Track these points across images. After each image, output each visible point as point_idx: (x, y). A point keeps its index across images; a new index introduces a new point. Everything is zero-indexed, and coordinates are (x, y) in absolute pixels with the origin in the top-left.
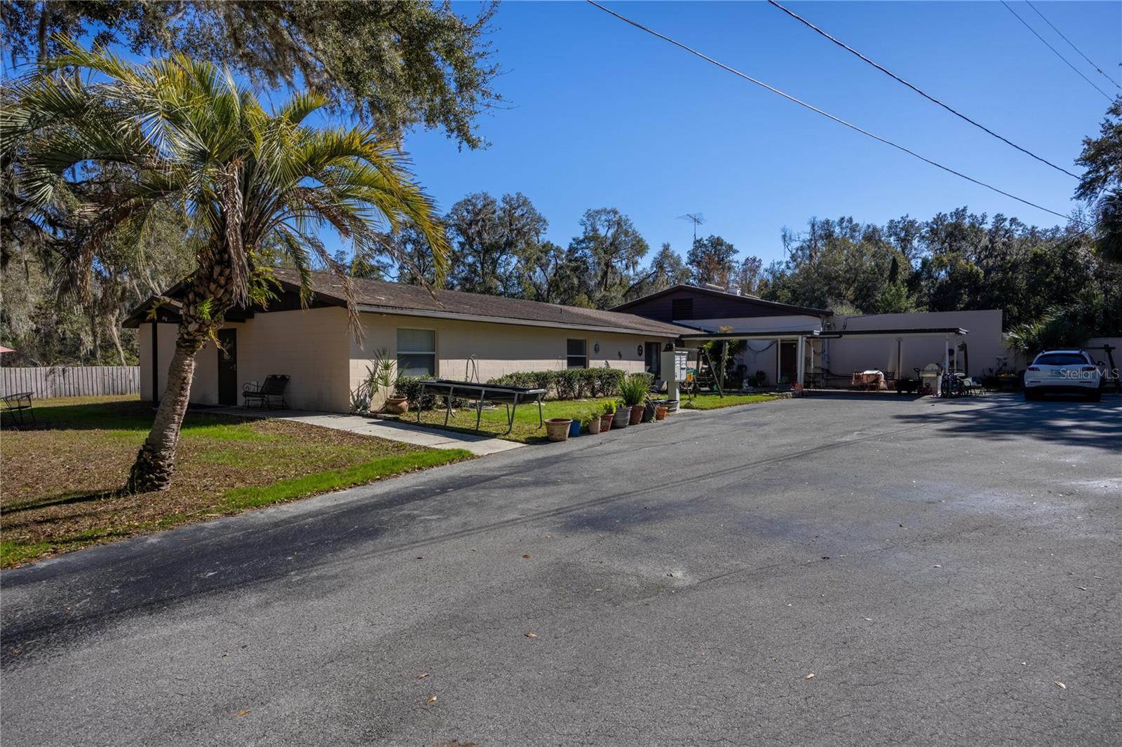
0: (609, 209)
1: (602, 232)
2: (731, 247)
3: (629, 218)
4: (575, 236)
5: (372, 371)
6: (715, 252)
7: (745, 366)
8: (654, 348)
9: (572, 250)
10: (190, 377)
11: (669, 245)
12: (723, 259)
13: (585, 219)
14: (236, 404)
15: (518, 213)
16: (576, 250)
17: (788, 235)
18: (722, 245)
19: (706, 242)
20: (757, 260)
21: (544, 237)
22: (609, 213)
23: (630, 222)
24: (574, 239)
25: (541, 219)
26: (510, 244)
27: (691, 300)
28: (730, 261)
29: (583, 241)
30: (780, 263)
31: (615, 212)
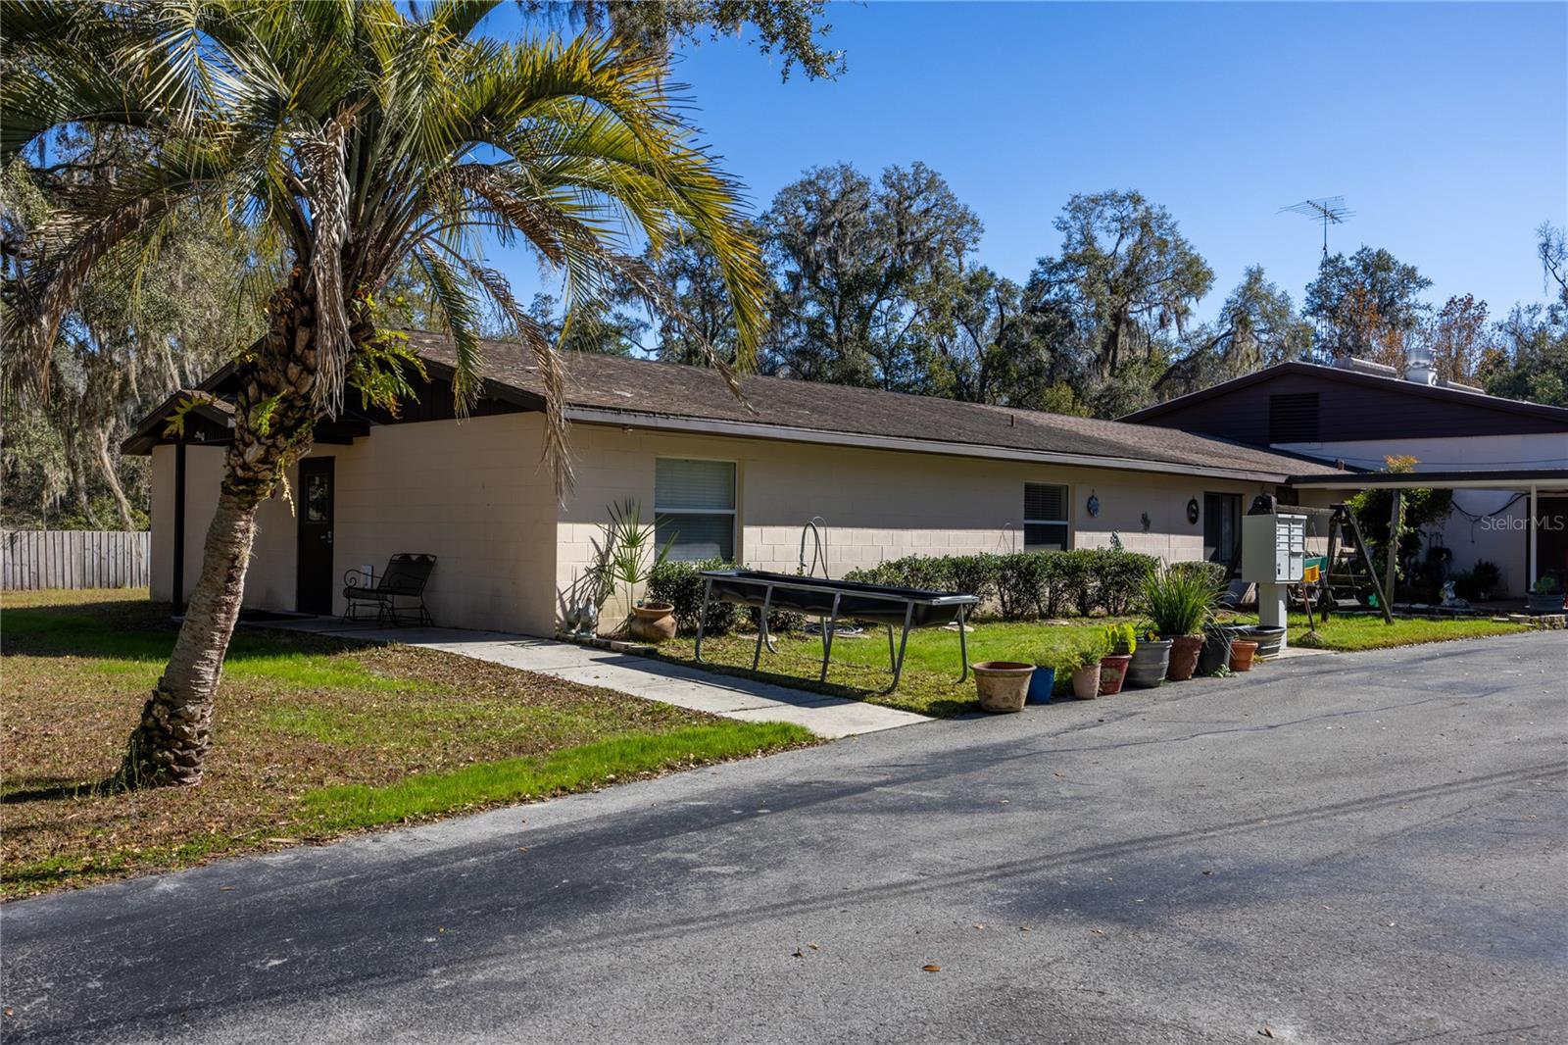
0: (1122, 192)
1: (1106, 243)
2: (1410, 274)
3: (1168, 211)
4: (1043, 255)
5: (603, 549)
6: (1373, 286)
7: (1448, 552)
8: (1226, 505)
9: (1036, 286)
10: (246, 553)
11: (1260, 272)
12: (1392, 302)
13: (1067, 216)
14: (330, 613)
15: (917, 206)
16: (1046, 286)
17: (1554, 243)
18: (1388, 269)
19: (1349, 263)
20: (1476, 302)
21: (973, 259)
22: (1121, 201)
23: (1170, 222)
24: (1041, 263)
25: (965, 220)
26: (897, 275)
27: (1315, 396)
28: (1408, 307)
29: (1062, 266)
30: (1534, 310)
31: (1136, 200)
